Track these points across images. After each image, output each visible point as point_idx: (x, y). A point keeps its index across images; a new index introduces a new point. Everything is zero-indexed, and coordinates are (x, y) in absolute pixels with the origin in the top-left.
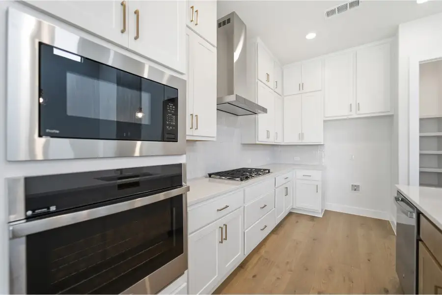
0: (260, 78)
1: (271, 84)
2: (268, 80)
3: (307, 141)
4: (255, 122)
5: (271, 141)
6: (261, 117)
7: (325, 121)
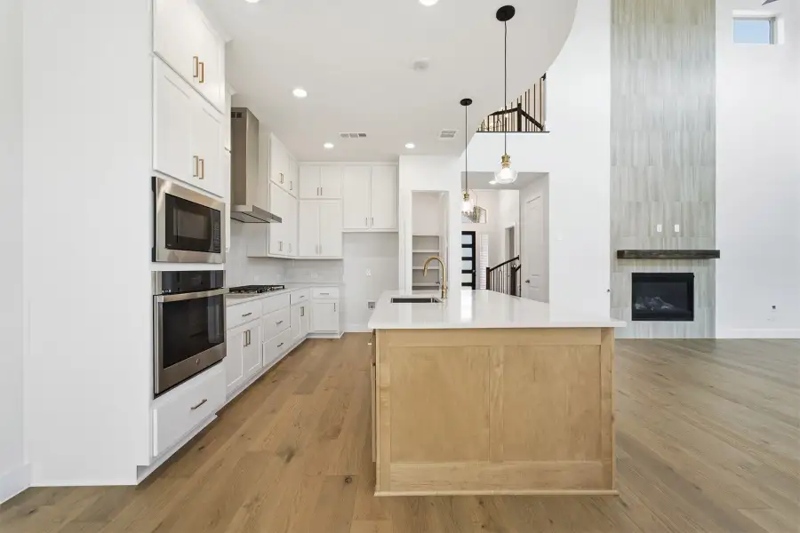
0: (273, 180)
1: (286, 185)
2: (282, 182)
3: (325, 255)
4: (267, 233)
5: (285, 254)
6: (273, 225)
7: (344, 233)
